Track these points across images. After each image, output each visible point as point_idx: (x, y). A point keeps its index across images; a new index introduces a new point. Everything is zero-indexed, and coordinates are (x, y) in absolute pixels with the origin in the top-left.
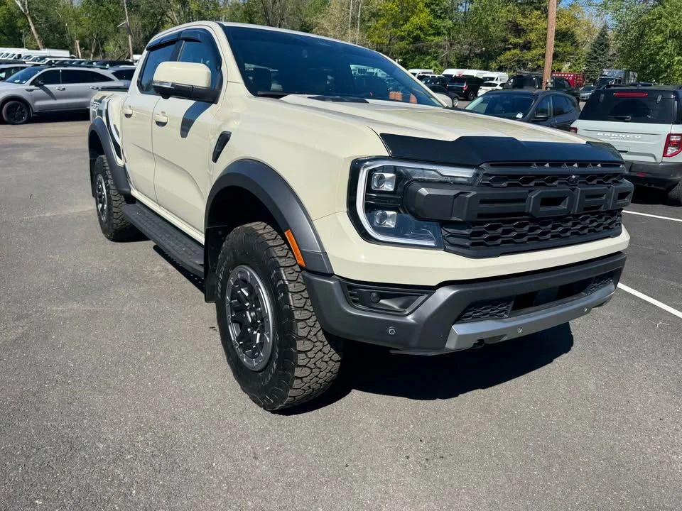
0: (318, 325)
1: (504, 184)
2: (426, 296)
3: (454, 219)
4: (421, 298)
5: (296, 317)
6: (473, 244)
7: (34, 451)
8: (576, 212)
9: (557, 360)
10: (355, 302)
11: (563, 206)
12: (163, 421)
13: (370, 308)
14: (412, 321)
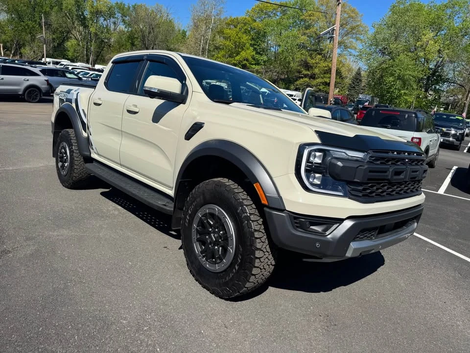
0: (267, 242)
1: (379, 162)
2: (338, 224)
3: (356, 180)
4: (335, 226)
5: (256, 236)
6: (363, 196)
7: (80, 326)
8: (407, 180)
9: (379, 269)
10: (297, 227)
11: (402, 176)
12: (158, 306)
13: (305, 230)
14: (331, 240)
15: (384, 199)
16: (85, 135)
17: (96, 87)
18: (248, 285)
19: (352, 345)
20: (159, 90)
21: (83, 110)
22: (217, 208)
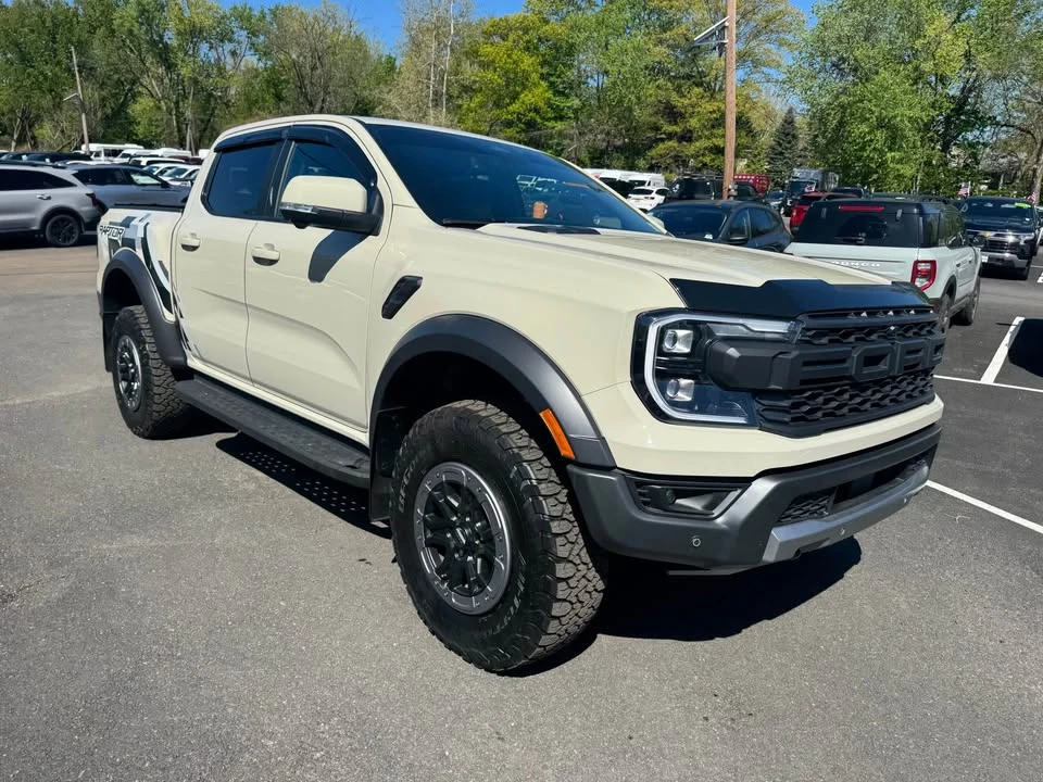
0: (581, 541)
1: (824, 340)
2: (739, 491)
3: (773, 387)
4: (733, 495)
5: (554, 531)
6: (793, 420)
7: (170, 760)
8: (896, 374)
9: (848, 574)
10: (646, 503)
11: (883, 367)
12: (347, 700)
13: (666, 510)
14: (724, 526)
15: (844, 421)
16: (170, 317)
17: (183, 207)
18: (545, 640)
19: (790, 761)
20: (314, 208)
21: (160, 262)
22: (467, 472)
